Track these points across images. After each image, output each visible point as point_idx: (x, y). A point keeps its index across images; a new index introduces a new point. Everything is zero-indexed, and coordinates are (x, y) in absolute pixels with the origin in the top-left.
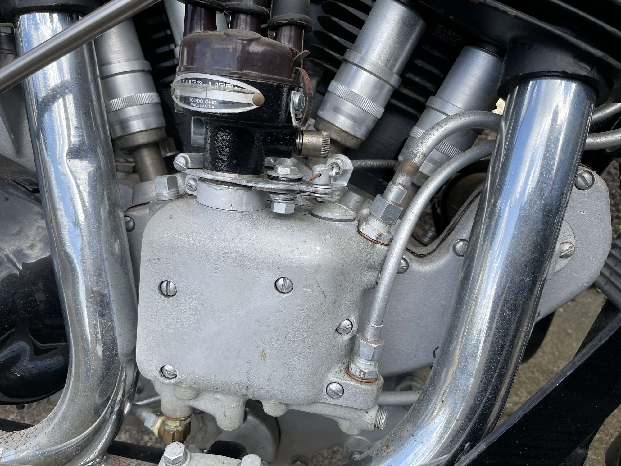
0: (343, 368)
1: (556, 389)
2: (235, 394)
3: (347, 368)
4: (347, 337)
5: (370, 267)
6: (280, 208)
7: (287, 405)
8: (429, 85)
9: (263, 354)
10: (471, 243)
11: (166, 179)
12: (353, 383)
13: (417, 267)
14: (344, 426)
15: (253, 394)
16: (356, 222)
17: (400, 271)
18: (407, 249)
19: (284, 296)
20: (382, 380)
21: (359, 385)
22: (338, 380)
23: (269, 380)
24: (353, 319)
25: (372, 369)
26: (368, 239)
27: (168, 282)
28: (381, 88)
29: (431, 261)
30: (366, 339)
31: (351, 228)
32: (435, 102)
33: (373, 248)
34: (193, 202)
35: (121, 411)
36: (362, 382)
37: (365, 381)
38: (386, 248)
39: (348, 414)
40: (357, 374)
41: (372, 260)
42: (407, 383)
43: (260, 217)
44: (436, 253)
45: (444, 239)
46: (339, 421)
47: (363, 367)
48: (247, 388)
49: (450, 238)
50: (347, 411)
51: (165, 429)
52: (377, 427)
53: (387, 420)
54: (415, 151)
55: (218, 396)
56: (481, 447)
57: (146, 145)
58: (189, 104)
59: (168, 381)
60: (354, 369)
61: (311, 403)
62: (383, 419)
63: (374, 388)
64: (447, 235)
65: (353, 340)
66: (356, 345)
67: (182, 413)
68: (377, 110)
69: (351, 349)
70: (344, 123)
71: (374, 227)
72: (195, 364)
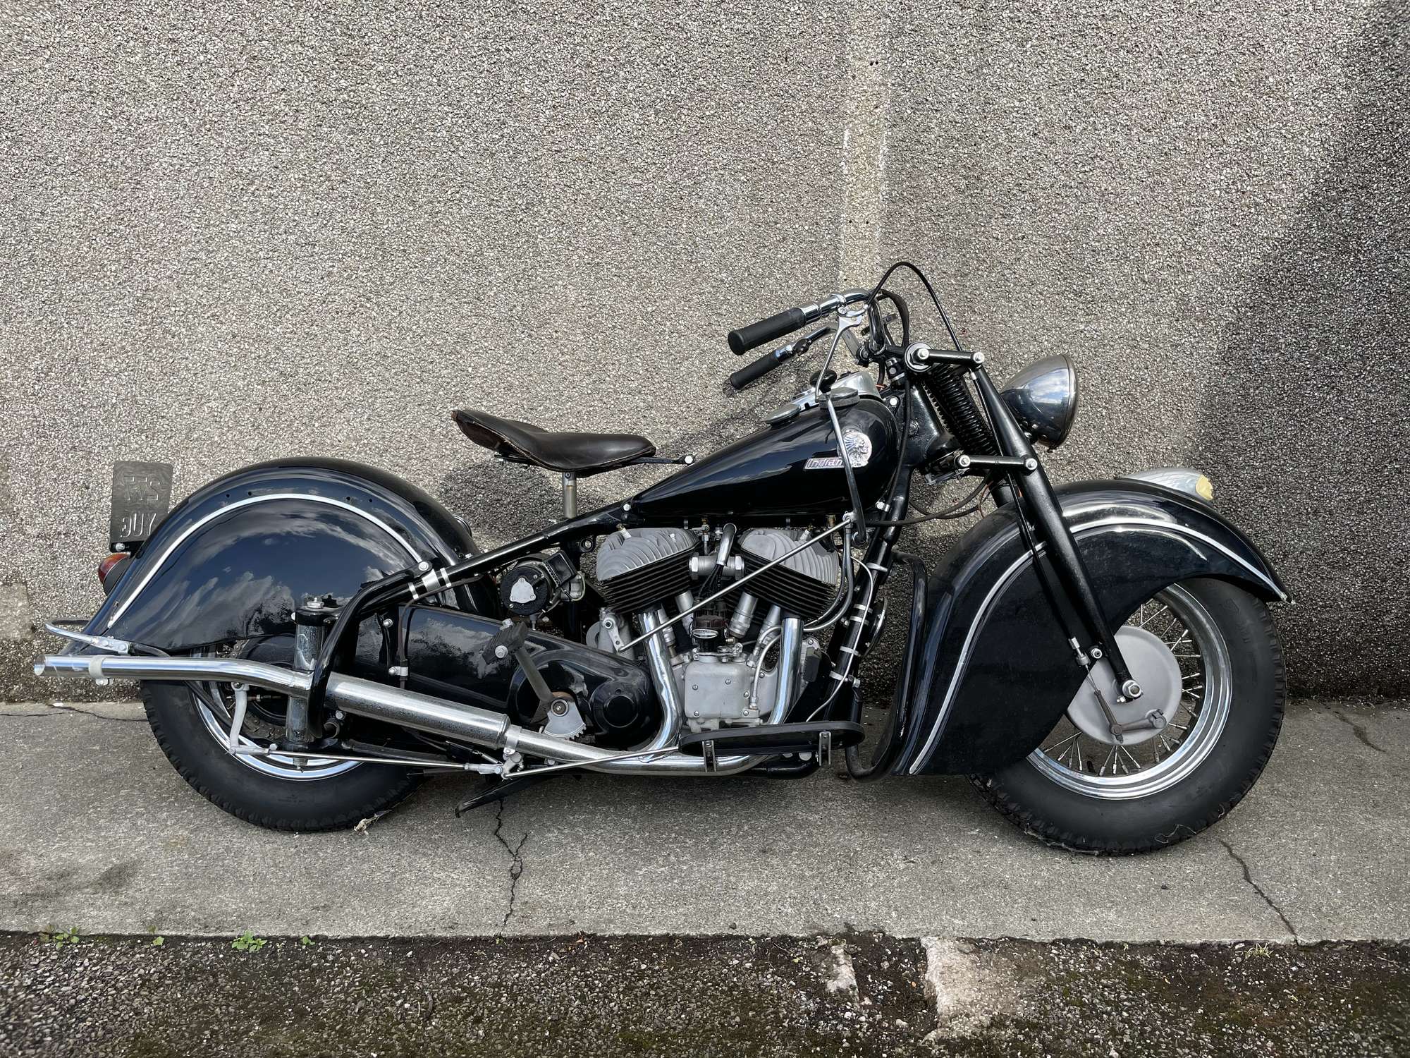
2: (717, 718)
3: (748, 707)
4: (747, 698)
5: (751, 674)
6: (724, 661)
7: (732, 719)
9: (724, 705)
12: (751, 710)
13: (767, 675)
15: (722, 717)
16: (745, 662)
17: (761, 674)
18: (761, 669)
19: (728, 685)
22: (746, 710)
23: (727, 711)
24: (749, 692)
26: (749, 668)
27: (695, 686)
28: (748, 619)
29: (771, 673)
31: (744, 664)
33: (751, 670)
34: (699, 661)
36: (754, 710)
38: (754, 671)
39: (751, 721)
40: (752, 708)
43: (719, 663)
44: (772, 671)
47: (753, 706)
48: (720, 715)
50: (750, 719)
54: (760, 643)
55: (711, 721)
59: (697, 717)
60: (751, 706)
61: (739, 718)
65: (749, 699)
66: (751, 700)
68: (748, 626)
69: (750, 702)
70: (737, 631)
71: (751, 663)
72: (705, 709)
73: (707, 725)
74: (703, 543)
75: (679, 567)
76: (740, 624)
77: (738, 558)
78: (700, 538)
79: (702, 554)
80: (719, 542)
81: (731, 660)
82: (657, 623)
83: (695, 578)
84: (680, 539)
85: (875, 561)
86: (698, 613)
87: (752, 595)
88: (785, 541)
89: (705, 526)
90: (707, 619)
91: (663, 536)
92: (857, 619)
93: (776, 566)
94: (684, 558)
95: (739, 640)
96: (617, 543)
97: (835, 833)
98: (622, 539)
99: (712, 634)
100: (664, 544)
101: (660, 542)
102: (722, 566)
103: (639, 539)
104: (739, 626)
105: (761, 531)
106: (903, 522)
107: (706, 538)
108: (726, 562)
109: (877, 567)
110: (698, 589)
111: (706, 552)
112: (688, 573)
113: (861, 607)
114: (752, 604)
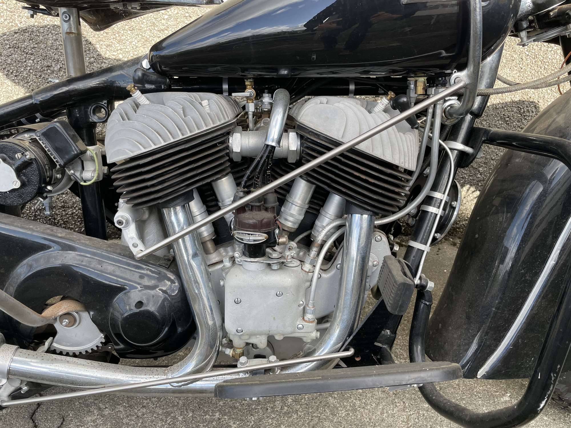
0: (302, 318)
1: (371, 315)
2: (265, 334)
3: (303, 318)
4: (302, 307)
5: (307, 281)
6: (275, 267)
7: (283, 335)
8: (320, 203)
9: (274, 318)
10: (342, 264)
11: (228, 259)
12: (306, 323)
13: (325, 275)
14: (305, 339)
15: (271, 333)
16: (300, 266)
17: (319, 278)
18: (321, 269)
19: (280, 297)
20: (316, 321)
21: (308, 324)
22: (301, 323)
23: (277, 327)
24: (303, 301)
25: (312, 317)
26: (306, 271)
27: (238, 299)
28: (302, 210)
29: (329, 272)
30: (309, 307)
31: (299, 268)
32: (322, 212)
33: (308, 274)
34: (241, 267)
35: (219, 350)
36: (309, 323)
37: (309, 322)
38: (312, 274)
39: (306, 335)
40: (307, 320)
41: (308, 279)
42: (326, 319)
43: (268, 270)
44: (330, 269)
45: (333, 263)
46: (303, 338)
47: (309, 317)
48: (269, 331)
49: (335, 263)
50: (305, 334)
51: (235, 353)
52: (317, 338)
53: (320, 335)
54: (318, 239)
55: (258, 336)
56: (351, 337)
57: (208, 240)
58: (243, 241)
59: (240, 334)
60: (306, 318)
61: (292, 333)
62: (318, 334)
63: (314, 324)
64: (334, 261)
65: (304, 308)
66: (306, 309)
67: (243, 345)
68: (301, 217)
69: (304, 311)
70: (289, 224)
71: (307, 267)
72: (250, 326)
73: (253, 341)
74: (247, 113)
75: (215, 146)
76: (292, 215)
77: (292, 135)
78: (244, 108)
79: (246, 128)
80: (269, 113)
81: (283, 265)
82: (190, 219)
83: (237, 159)
84: (215, 107)
85: (455, 139)
86: (241, 210)
87: (308, 181)
88: (359, 113)
89: (250, 92)
90: (251, 217)
91: (192, 103)
92: (432, 209)
93: (352, 150)
94: (223, 135)
95: (292, 236)
96: (131, 111)
97: (378, 404)
98: (137, 105)
99: (260, 237)
100: (192, 113)
101: (188, 111)
102: (273, 148)
103: (159, 107)
104: (291, 219)
105: (323, 99)
106: (491, 90)
107: (251, 108)
108: (279, 142)
109: (459, 146)
110: (243, 176)
111: (251, 125)
112: (228, 154)
113: (437, 195)
114: (308, 192)
